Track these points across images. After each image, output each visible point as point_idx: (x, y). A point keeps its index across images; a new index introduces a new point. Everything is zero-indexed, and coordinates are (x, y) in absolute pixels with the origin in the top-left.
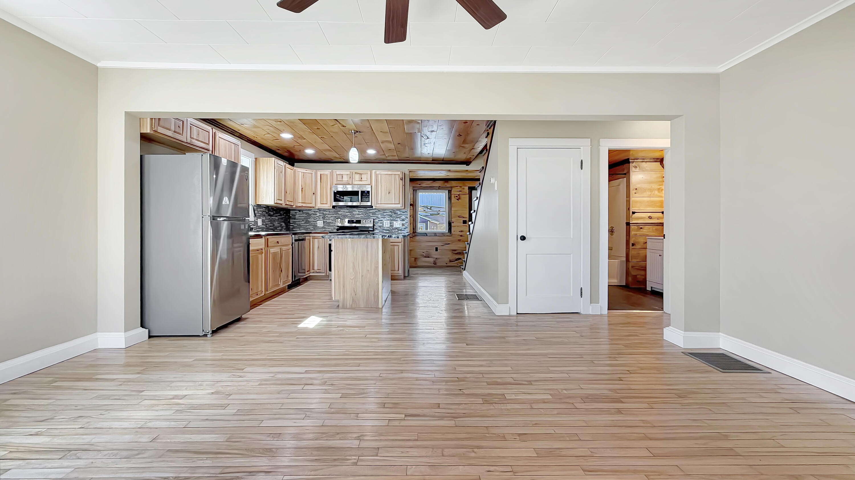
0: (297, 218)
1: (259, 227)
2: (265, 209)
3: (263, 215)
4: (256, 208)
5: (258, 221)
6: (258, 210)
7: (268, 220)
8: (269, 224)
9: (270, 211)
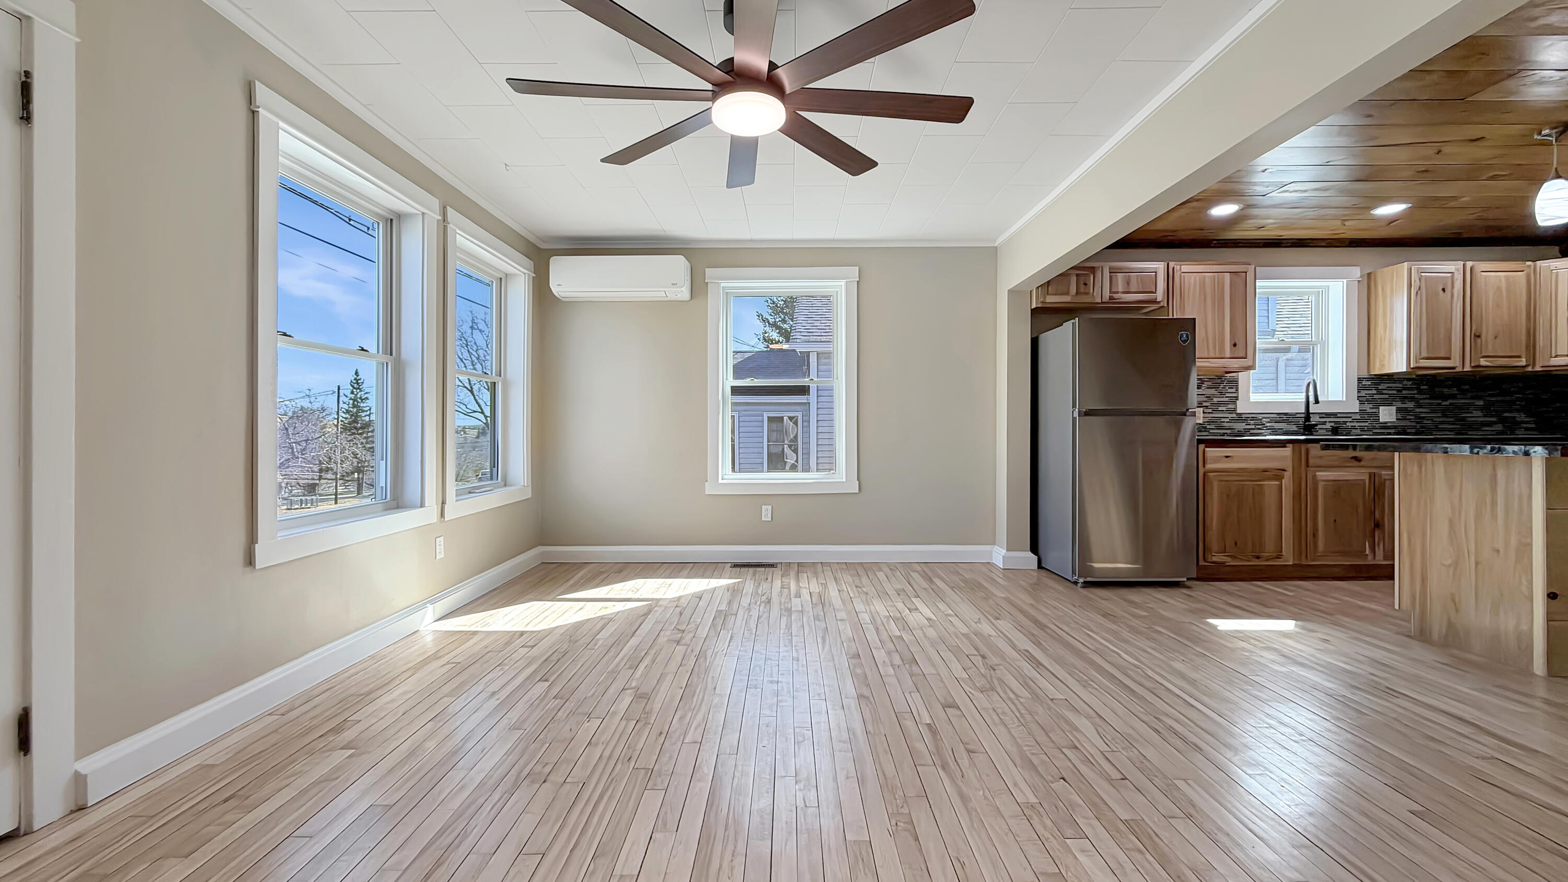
1: (1385, 426)
2: (1410, 383)
3: (1404, 399)
4: (1369, 383)
5: (1379, 412)
6: (1380, 387)
7: (1430, 408)
8: (1434, 417)
9: (1439, 386)
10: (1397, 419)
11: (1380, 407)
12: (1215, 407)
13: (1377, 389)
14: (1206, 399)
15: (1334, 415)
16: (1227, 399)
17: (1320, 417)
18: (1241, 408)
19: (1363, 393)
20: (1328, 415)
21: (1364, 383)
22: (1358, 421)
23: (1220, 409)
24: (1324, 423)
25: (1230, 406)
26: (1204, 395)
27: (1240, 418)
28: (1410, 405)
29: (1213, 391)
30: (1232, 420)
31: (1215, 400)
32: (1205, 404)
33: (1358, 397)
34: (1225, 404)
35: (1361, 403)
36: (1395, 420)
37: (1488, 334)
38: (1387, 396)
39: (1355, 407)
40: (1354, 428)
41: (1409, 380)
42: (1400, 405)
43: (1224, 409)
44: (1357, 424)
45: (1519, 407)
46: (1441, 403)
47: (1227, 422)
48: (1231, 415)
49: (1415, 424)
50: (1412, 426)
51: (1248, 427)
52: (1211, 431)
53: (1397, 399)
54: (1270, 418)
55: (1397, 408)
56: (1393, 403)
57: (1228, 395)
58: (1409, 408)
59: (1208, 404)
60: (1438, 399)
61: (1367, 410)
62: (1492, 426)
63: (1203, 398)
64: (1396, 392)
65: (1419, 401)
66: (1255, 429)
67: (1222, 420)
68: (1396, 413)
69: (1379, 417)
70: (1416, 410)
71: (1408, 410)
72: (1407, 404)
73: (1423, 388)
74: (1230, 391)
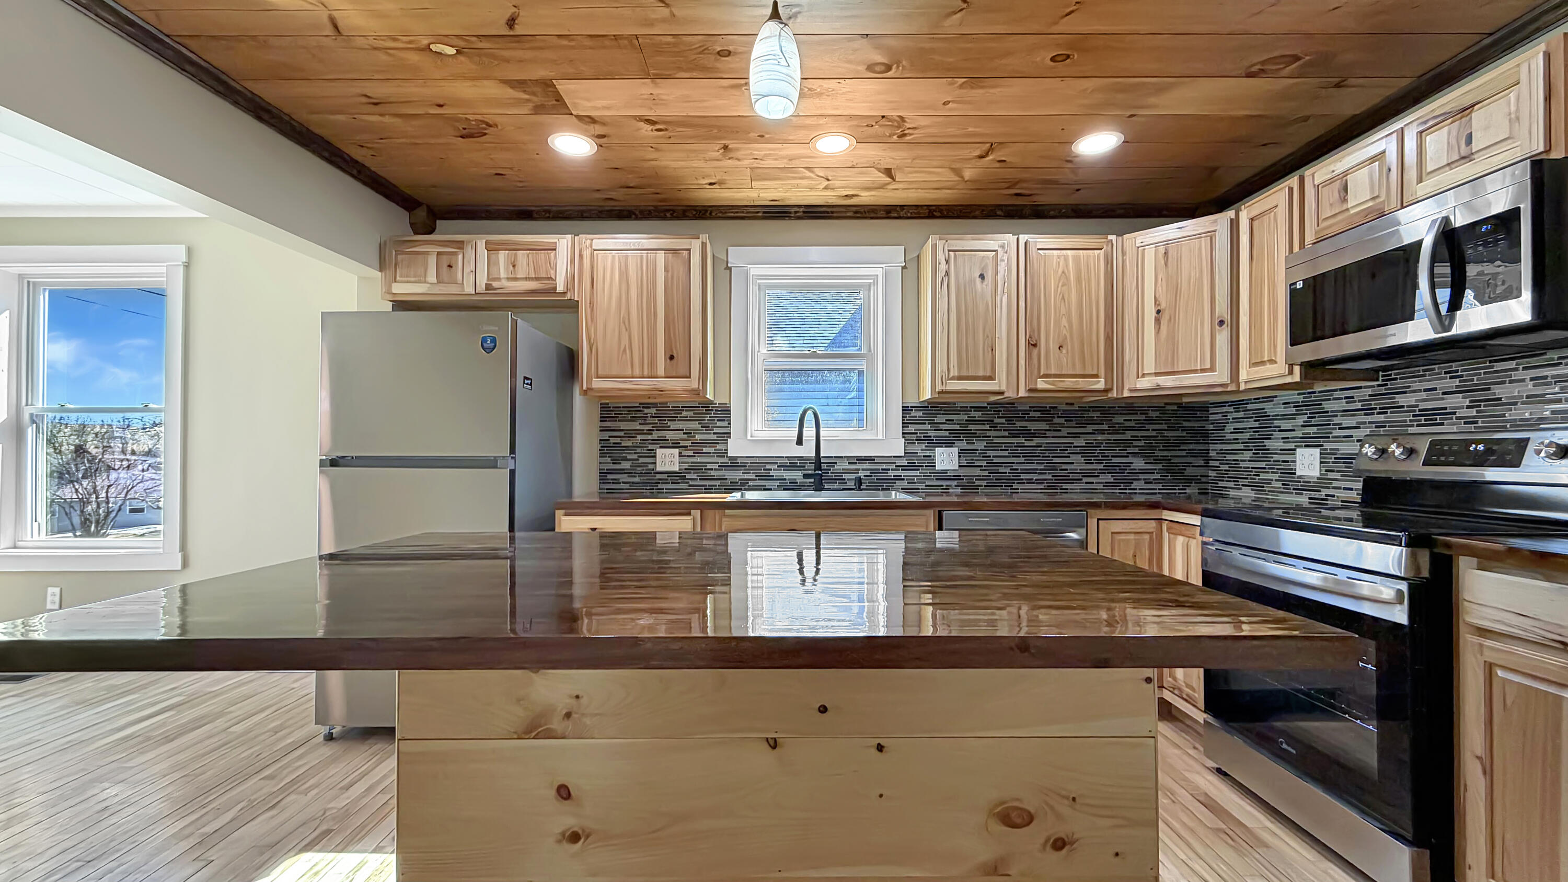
0: (1229, 436)
1: (943, 476)
2: (979, 414)
3: (971, 436)
4: (920, 413)
5: (934, 456)
6: (937, 420)
7: (1008, 450)
8: (1013, 463)
9: (1021, 419)
10: (960, 466)
11: (936, 449)
12: (698, 448)
13: (932, 423)
14: (685, 437)
15: (870, 459)
16: (715, 437)
17: (849, 463)
18: (736, 448)
19: (912, 428)
20: (860, 460)
21: (913, 413)
22: (904, 468)
23: (705, 450)
24: (854, 471)
25: (718, 447)
26: (683, 430)
27: (734, 463)
28: (980, 445)
29: (695, 425)
30: (722, 467)
31: (697, 437)
32: (683, 443)
33: (903, 433)
34: (713, 443)
35: (908, 442)
36: (957, 468)
37: (1048, 342)
38: (947, 433)
39: (897, 447)
40: (898, 478)
41: (977, 409)
42: (964, 445)
43: (712, 450)
44: (903, 473)
45: (1136, 450)
46: (1024, 443)
47: (715, 469)
48: (720, 460)
49: (986, 473)
50: (983, 476)
51: (745, 476)
52: (691, 483)
53: (960, 437)
54: (777, 463)
55: (961, 450)
56: (954, 443)
57: (716, 430)
58: (977, 450)
59: (688, 443)
60: (1020, 437)
61: (917, 453)
62: (1098, 476)
63: (680, 435)
64: (958, 427)
65: (993, 440)
66: (756, 480)
67: (709, 466)
68: (960, 457)
69: (935, 463)
70: (990, 453)
71: (976, 453)
72: (974, 443)
73: (997, 420)
74: (719, 424)
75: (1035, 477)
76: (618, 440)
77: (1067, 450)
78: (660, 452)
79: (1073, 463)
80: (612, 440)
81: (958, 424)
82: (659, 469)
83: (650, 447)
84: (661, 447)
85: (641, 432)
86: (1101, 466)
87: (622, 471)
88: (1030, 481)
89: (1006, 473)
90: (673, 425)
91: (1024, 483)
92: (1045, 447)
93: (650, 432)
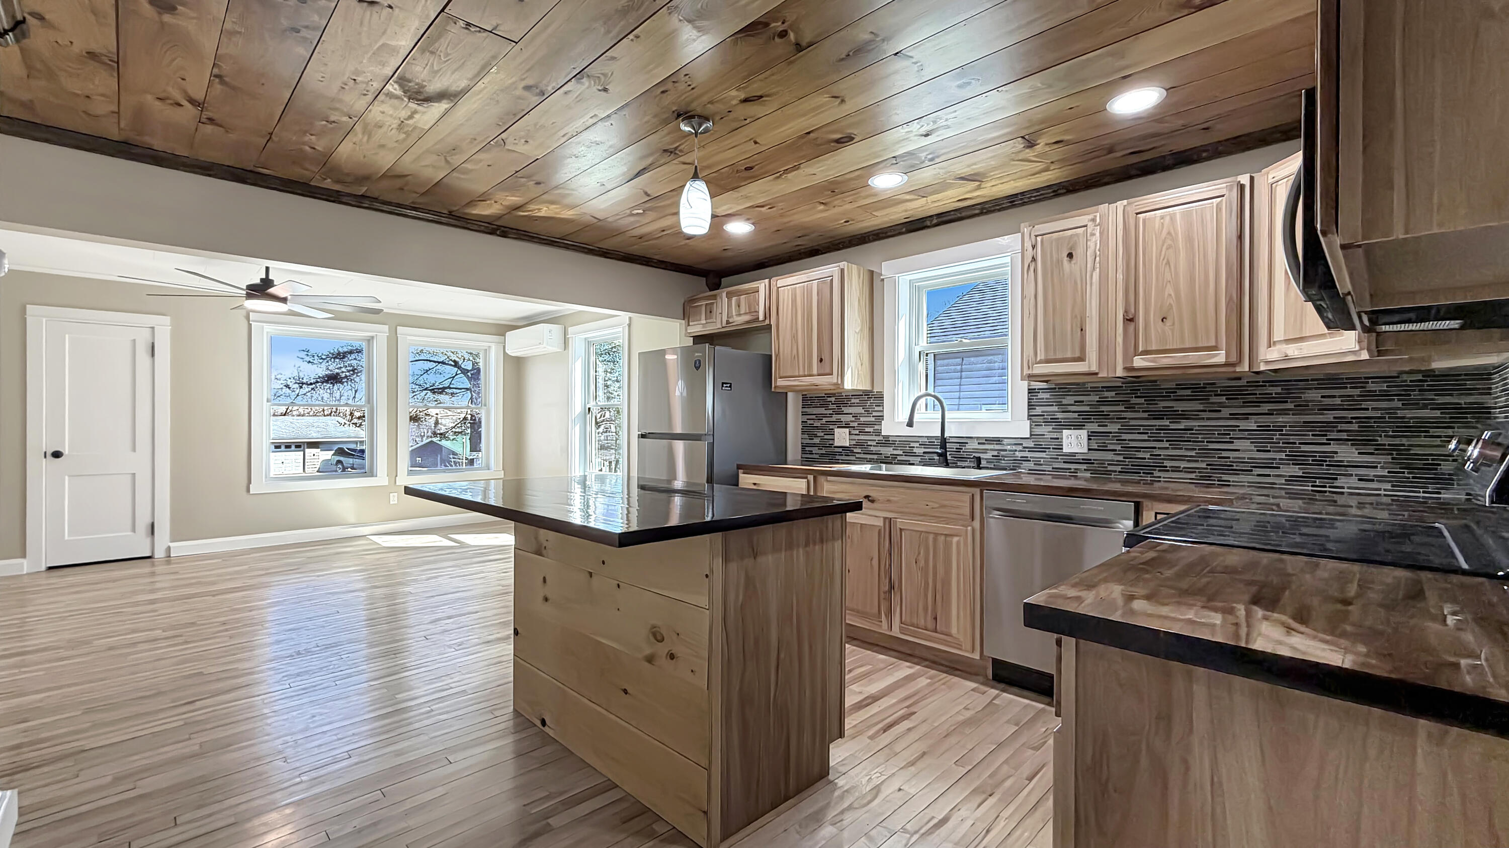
1: (1071, 458)
2: (1113, 394)
3: (1103, 417)
4: (1047, 396)
5: (1062, 439)
6: (1065, 402)
7: (1147, 433)
8: (1155, 448)
9: (1166, 398)
10: (1089, 450)
11: (1064, 431)
12: (861, 428)
13: (1060, 404)
14: (853, 419)
15: (998, 440)
16: (873, 419)
17: (979, 443)
18: (888, 428)
19: (1038, 410)
20: (989, 440)
21: (1041, 395)
22: (1031, 450)
23: (867, 430)
24: (985, 451)
25: (876, 427)
26: (851, 414)
27: (887, 441)
28: (1113, 428)
29: (860, 410)
30: (879, 443)
31: (862, 419)
32: (852, 424)
33: (1029, 416)
34: (872, 424)
35: (1034, 424)
36: (1086, 451)
37: (1148, 315)
39: (1022, 429)
40: (1025, 459)
41: (1109, 389)
42: (1095, 427)
43: (871, 430)
44: (1030, 455)
45: (1344, 436)
46: (1169, 426)
47: (874, 446)
48: (877, 438)
49: (1121, 458)
50: (1118, 461)
51: (895, 452)
52: (857, 456)
53: (1090, 419)
54: (918, 442)
55: (1092, 432)
56: (1084, 425)
57: (874, 414)
58: (1111, 433)
59: (855, 424)
60: (1163, 419)
61: (1044, 435)
62: (1279, 468)
63: (850, 418)
64: (1087, 408)
65: (1128, 422)
66: (902, 455)
67: (869, 443)
68: (1089, 439)
69: (1062, 445)
70: (1124, 437)
71: (1109, 436)
72: (1106, 426)
73: (1134, 400)
74: (877, 409)
75: (1183, 465)
76: (811, 422)
77: (1229, 434)
78: (837, 431)
79: (1238, 450)
80: (809, 422)
81: (1088, 405)
82: (836, 444)
83: (831, 427)
84: (838, 427)
85: (825, 415)
86: (1283, 456)
87: (814, 445)
88: (1176, 469)
89: (1145, 459)
90: (846, 410)
91: (1168, 471)
92: (1196, 430)
93: (831, 415)
